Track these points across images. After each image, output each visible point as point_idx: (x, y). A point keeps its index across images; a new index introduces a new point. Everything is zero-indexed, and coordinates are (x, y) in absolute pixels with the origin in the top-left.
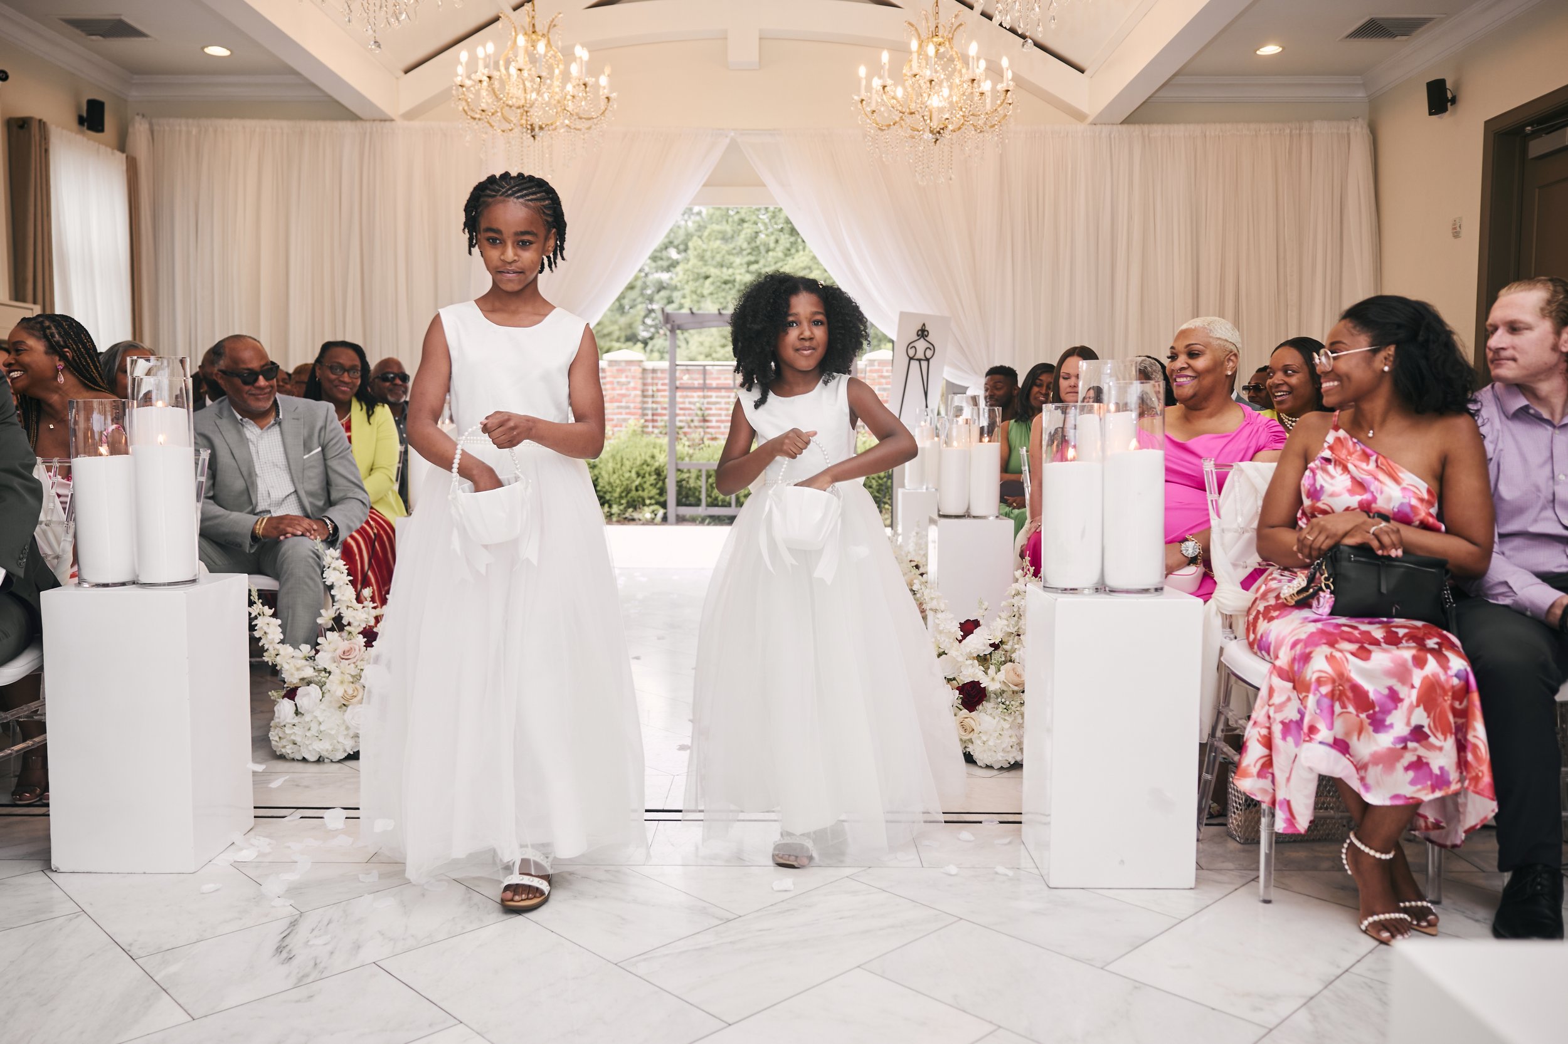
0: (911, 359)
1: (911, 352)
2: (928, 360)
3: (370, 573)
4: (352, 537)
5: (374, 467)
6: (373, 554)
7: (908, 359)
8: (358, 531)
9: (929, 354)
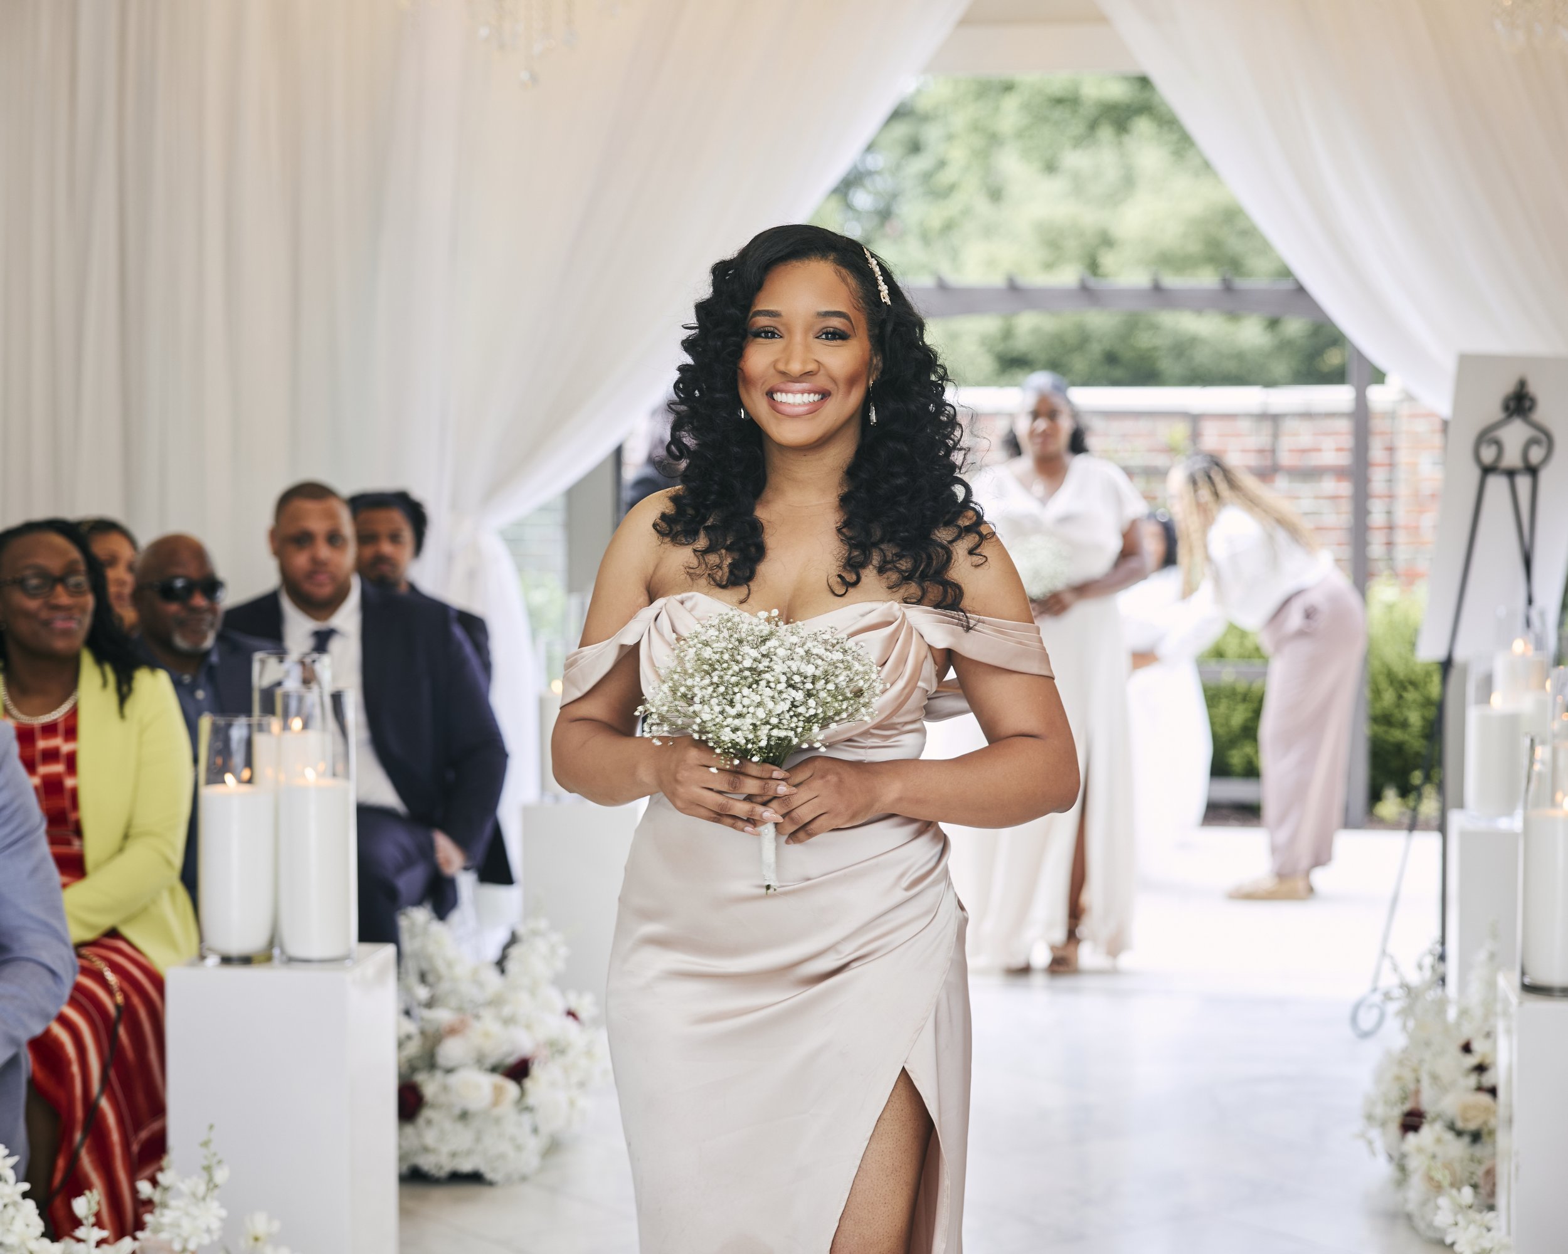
0: (1487, 470)
1: (1488, 454)
2: (1533, 471)
3: (105, 1104)
4: (63, 1020)
5: (133, 831)
6: (112, 1057)
7: (1475, 473)
8: (73, 1002)
9: (1536, 455)
